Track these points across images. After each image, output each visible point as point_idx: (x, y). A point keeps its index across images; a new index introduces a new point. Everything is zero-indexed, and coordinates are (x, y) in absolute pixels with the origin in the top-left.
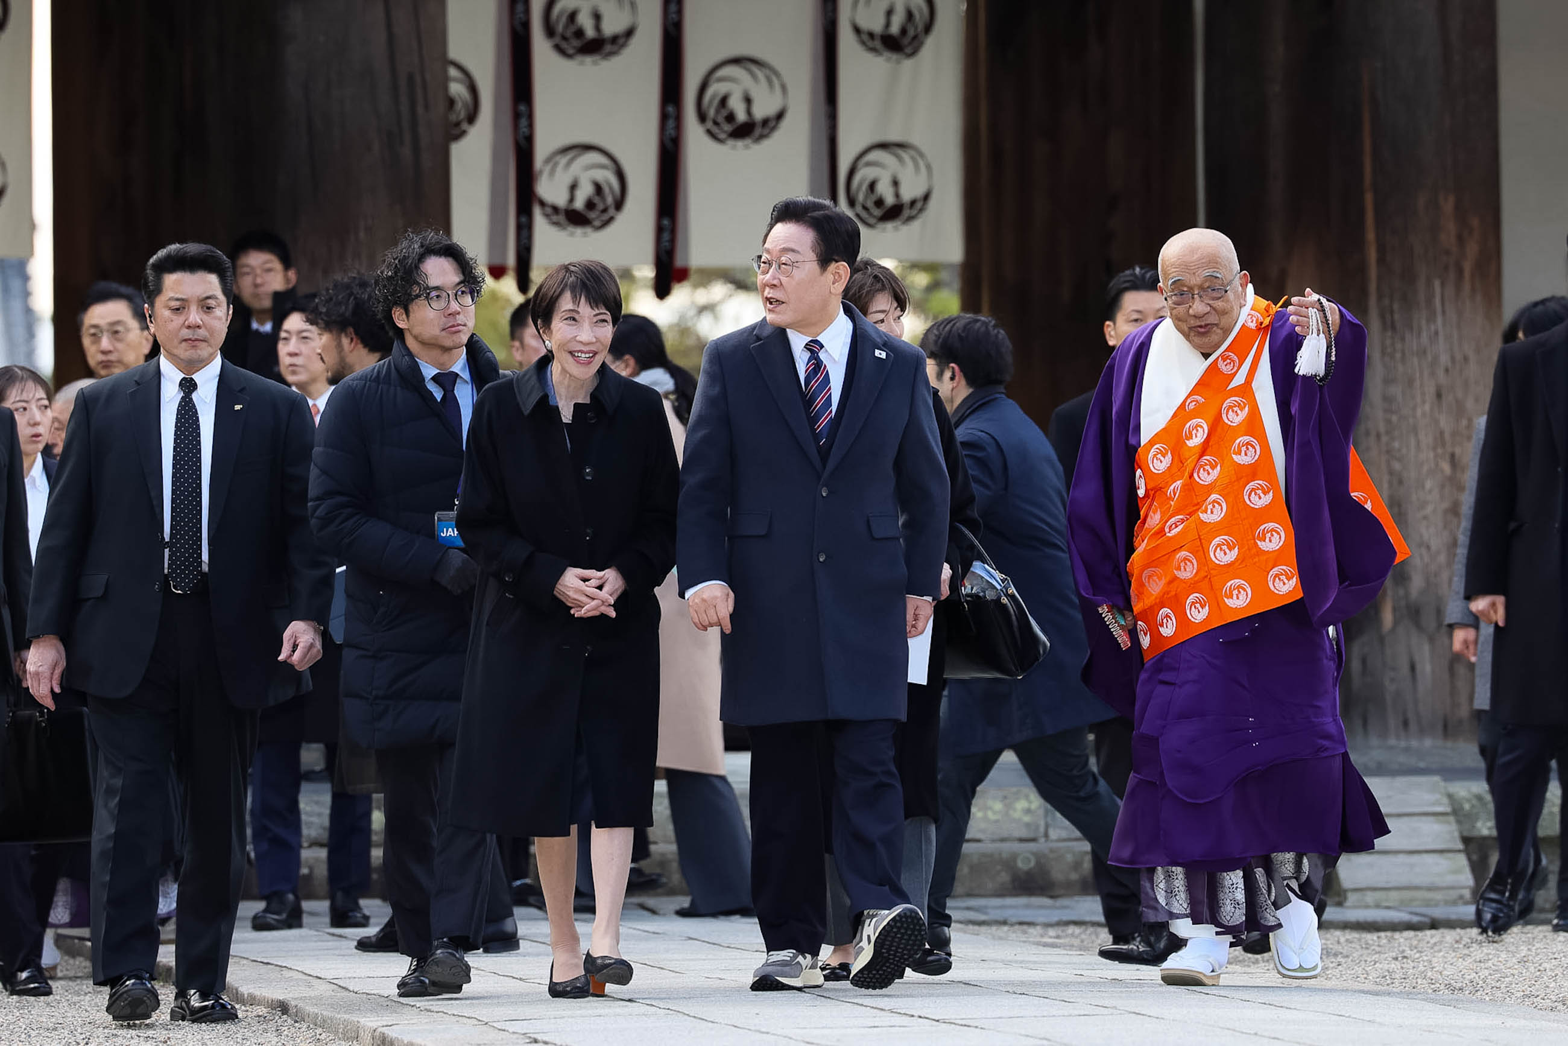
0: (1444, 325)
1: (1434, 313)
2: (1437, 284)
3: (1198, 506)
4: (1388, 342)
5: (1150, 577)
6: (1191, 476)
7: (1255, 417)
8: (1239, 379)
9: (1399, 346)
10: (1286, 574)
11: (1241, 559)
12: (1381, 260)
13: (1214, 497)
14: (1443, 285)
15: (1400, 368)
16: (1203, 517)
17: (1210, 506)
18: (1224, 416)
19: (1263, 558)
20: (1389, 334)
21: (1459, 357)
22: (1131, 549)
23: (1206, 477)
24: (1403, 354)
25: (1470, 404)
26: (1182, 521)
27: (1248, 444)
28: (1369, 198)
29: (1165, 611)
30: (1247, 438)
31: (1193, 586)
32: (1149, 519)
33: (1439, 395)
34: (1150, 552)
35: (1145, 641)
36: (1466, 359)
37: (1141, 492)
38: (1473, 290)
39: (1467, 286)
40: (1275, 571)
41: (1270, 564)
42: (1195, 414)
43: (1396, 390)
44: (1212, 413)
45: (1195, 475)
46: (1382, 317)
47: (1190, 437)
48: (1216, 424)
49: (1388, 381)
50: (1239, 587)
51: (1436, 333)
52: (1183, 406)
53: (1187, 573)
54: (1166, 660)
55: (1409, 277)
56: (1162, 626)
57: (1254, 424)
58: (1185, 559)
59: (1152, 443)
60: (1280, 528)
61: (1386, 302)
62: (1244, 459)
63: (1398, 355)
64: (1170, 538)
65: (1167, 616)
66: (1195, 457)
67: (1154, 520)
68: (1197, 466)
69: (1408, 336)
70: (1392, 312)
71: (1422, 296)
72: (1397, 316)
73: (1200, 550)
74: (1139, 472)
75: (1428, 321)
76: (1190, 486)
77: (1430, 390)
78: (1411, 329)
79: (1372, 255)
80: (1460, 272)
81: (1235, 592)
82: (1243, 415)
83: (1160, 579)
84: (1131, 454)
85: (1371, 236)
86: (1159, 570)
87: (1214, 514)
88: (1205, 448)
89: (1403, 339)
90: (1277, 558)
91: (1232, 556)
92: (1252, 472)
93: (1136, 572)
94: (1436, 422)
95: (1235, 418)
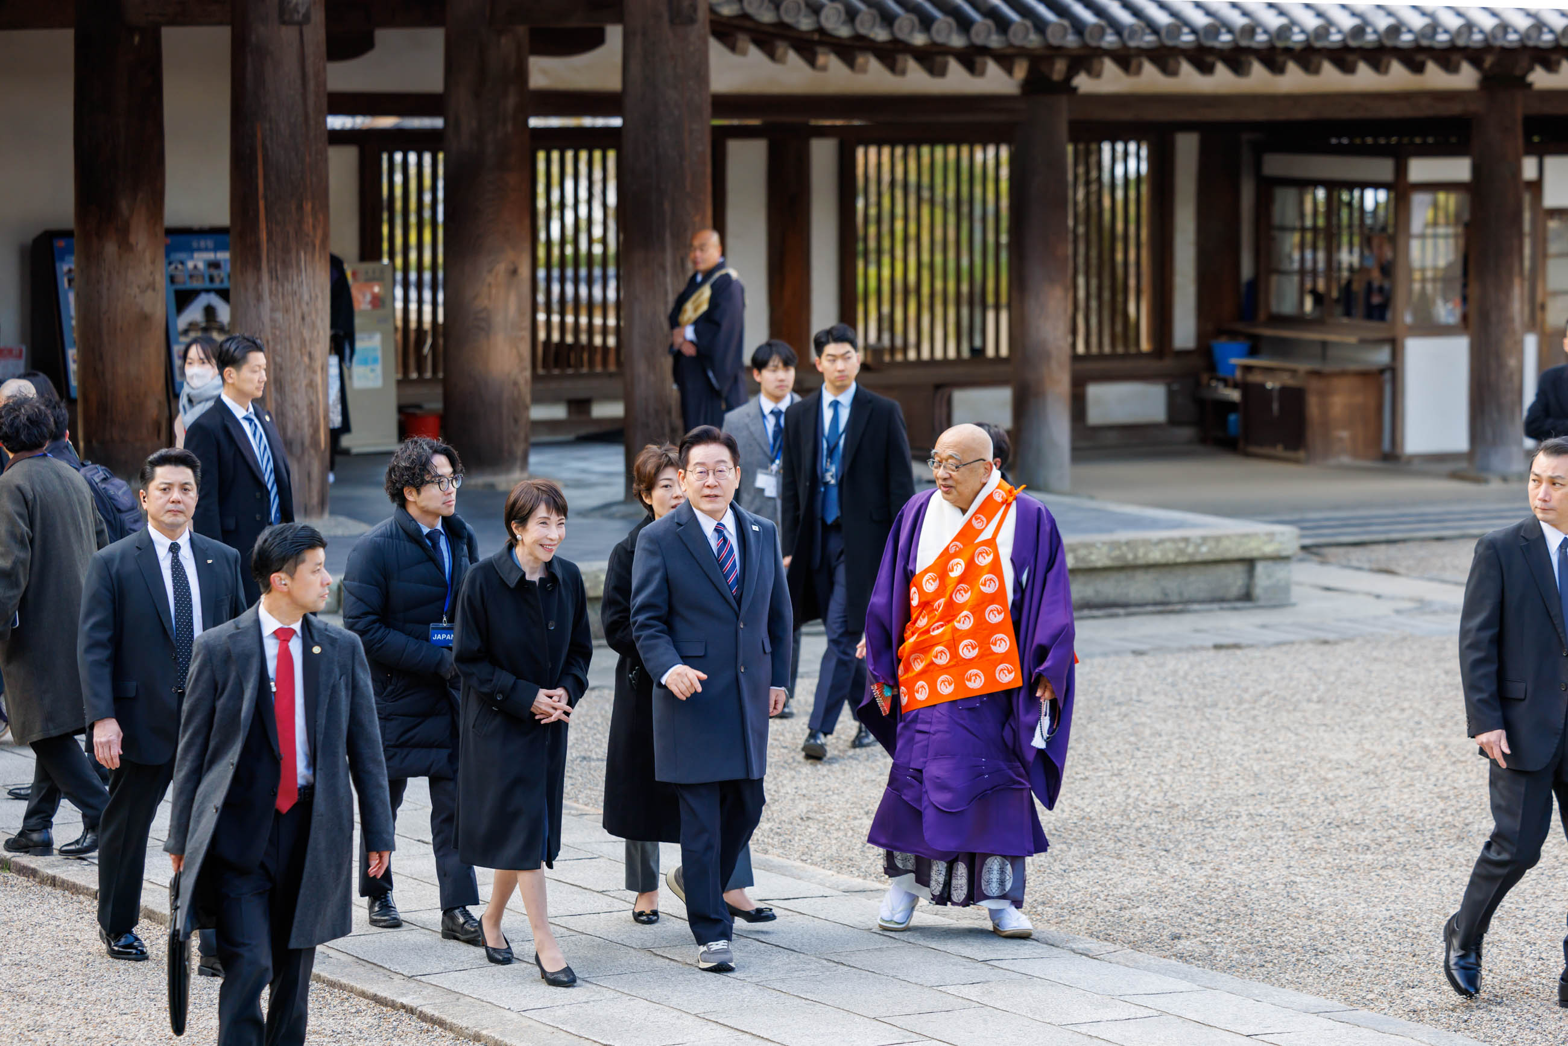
0: (306, 276)
1: (301, 271)
2: (302, 254)
3: (954, 617)
4: (274, 288)
5: (915, 659)
6: (951, 596)
7: (997, 560)
8: (987, 535)
9: (280, 290)
10: (1008, 670)
11: (980, 656)
12: (270, 238)
13: (965, 613)
14: (305, 253)
15: (281, 302)
16: (957, 625)
17: (963, 619)
18: (976, 559)
19: (994, 657)
20: (274, 283)
21: (313, 295)
22: (902, 640)
23: (961, 598)
24: (283, 295)
25: (319, 322)
26: (942, 626)
27: (991, 579)
28: (262, 204)
29: (921, 683)
30: (991, 576)
31: (944, 669)
32: (919, 621)
33: (303, 318)
34: (916, 643)
35: (904, 700)
36: (317, 297)
37: (915, 602)
38: (320, 257)
39: (317, 255)
40: (1001, 666)
41: (998, 662)
42: (956, 555)
43: (279, 316)
44: (968, 556)
45: (954, 596)
46: (270, 272)
47: (952, 570)
48: (970, 564)
49: (273, 310)
50: (976, 675)
51: (302, 282)
52: (947, 549)
53: (943, 661)
54: (920, 716)
55: (286, 250)
56: (918, 692)
57: (996, 567)
58: (942, 652)
59: (926, 571)
60: (1006, 638)
61: (273, 264)
62: (990, 589)
63: (280, 296)
64: (933, 637)
65: (923, 687)
66: (953, 585)
67: (922, 622)
68: (955, 590)
69: (286, 284)
70: (276, 271)
71: (294, 262)
72: (279, 273)
73: (952, 646)
74: (913, 589)
75: (297, 276)
76: (950, 604)
77: (298, 315)
78: (287, 279)
79: (264, 236)
80: (314, 246)
81: (973, 678)
82: (989, 559)
83: (922, 662)
84: (909, 577)
85: (263, 225)
86: (922, 656)
87: (965, 622)
88: (962, 579)
89: (283, 286)
90: (1004, 658)
91: (974, 653)
92: (993, 598)
93: (905, 655)
94: (302, 334)
95: (984, 561)
